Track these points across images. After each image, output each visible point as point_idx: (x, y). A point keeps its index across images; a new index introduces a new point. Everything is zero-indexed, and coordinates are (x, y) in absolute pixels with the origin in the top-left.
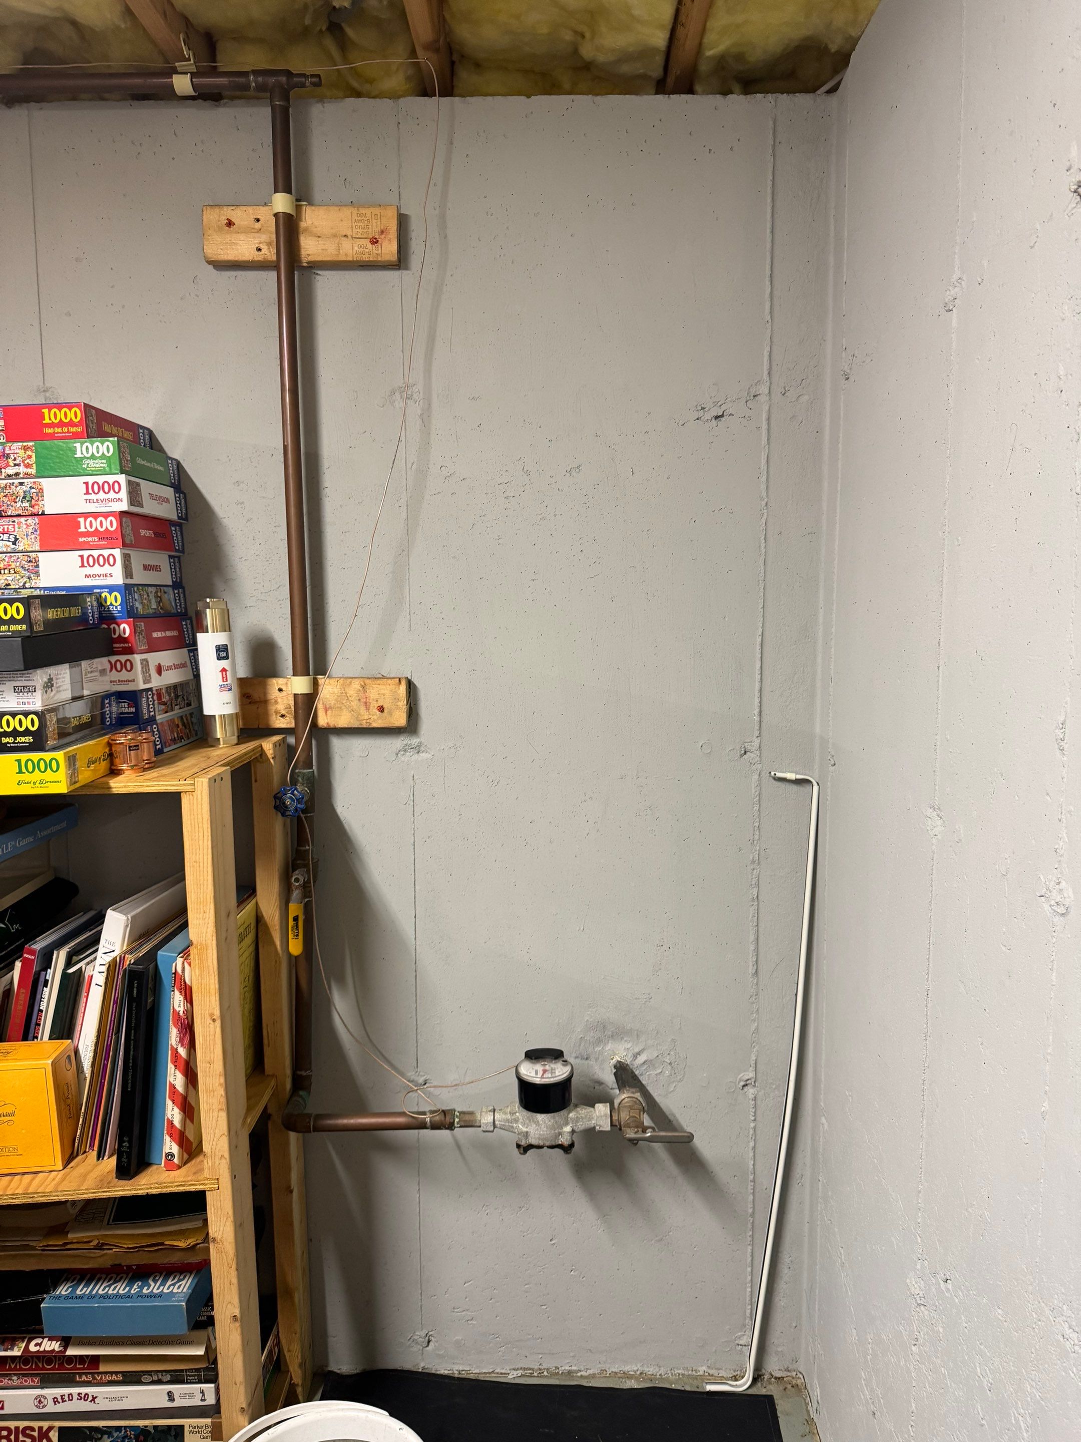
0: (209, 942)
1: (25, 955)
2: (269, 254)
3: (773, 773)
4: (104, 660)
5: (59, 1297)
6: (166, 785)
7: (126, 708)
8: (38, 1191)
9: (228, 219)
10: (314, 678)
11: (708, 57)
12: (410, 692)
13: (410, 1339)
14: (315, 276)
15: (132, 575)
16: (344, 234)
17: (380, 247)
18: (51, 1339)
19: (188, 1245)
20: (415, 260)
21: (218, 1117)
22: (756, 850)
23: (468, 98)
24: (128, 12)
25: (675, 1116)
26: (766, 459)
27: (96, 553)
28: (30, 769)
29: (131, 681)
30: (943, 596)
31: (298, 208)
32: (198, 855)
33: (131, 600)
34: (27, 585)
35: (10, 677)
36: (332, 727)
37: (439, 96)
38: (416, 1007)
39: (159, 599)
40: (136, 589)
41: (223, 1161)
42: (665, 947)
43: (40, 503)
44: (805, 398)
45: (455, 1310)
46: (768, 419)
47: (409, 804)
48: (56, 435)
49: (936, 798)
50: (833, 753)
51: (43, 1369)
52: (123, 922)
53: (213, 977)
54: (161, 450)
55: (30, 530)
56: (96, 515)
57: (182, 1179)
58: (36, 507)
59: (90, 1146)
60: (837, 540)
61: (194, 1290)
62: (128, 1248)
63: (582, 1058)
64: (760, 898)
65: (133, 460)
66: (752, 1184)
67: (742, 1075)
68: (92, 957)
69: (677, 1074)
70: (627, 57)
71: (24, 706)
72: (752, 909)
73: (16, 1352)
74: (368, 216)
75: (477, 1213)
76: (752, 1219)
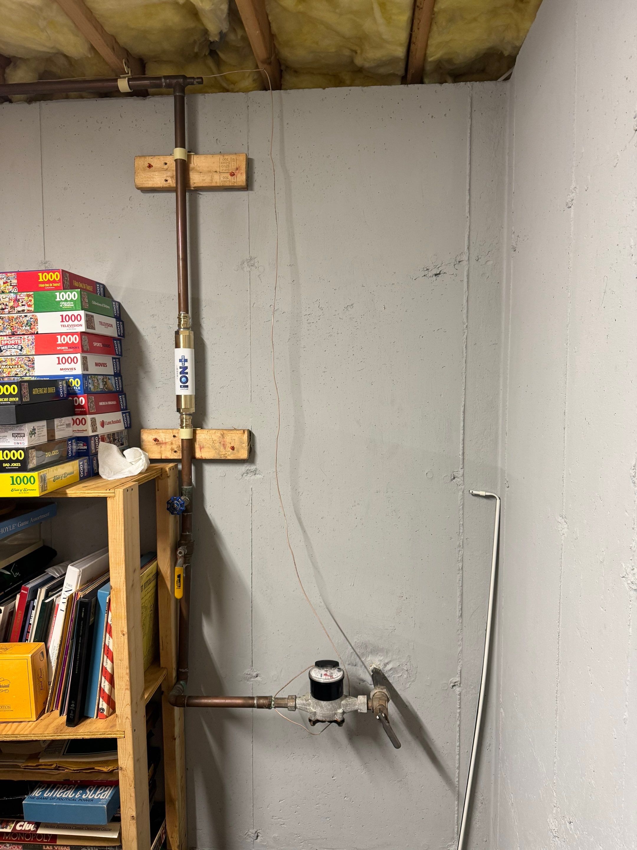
0: (122, 587)
1: (22, 591)
2: (172, 183)
3: (471, 491)
4: (70, 418)
5: (33, 798)
6: (99, 493)
7: (82, 446)
8: (21, 733)
9: (149, 164)
10: (194, 430)
11: (430, 62)
12: (250, 438)
13: (246, 834)
14: (199, 195)
15: (88, 369)
16: (215, 171)
17: (235, 178)
18: (29, 823)
19: (108, 770)
20: (256, 185)
21: (125, 693)
22: (461, 539)
23: (288, 91)
24: (92, 48)
25: (410, 703)
26: (466, 299)
27: (66, 356)
28: (19, 482)
29: (85, 431)
30: (567, 384)
31: (189, 157)
32: (116, 535)
33: (86, 384)
34: (28, 375)
35: (10, 428)
36: (204, 458)
37: (272, 90)
38: (252, 630)
39: (105, 383)
40: (90, 377)
41: (128, 720)
42: (404, 598)
43: (36, 327)
44: (490, 263)
45: (274, 818)
46: (468, 276)
47: (249, 506)
48: (46, 288)
49: (564, 511)
50: (507, 480)
51: (24, 841)
52: (77, 573)
53: (123, 609)
54: (110, 297)
55: (30, 343)
56: (67, 334)
57: (103, 730)
58: (34, 329)
59: (56, 707)
60: (509, 348)
61: (112, 798)
62: (73, 770)
63: (353, 665)
64: (464, 569)
65: (90, 303)
66: (459, 748)
67: (452, 679)
68: (59, 593)
69: (411, 677)
70: (383, 64)
71: (18, 445)
72: (459, 575)
73: (8, 830)
74: (229, 160)
75: (287, 757)
76: (458, 771)
